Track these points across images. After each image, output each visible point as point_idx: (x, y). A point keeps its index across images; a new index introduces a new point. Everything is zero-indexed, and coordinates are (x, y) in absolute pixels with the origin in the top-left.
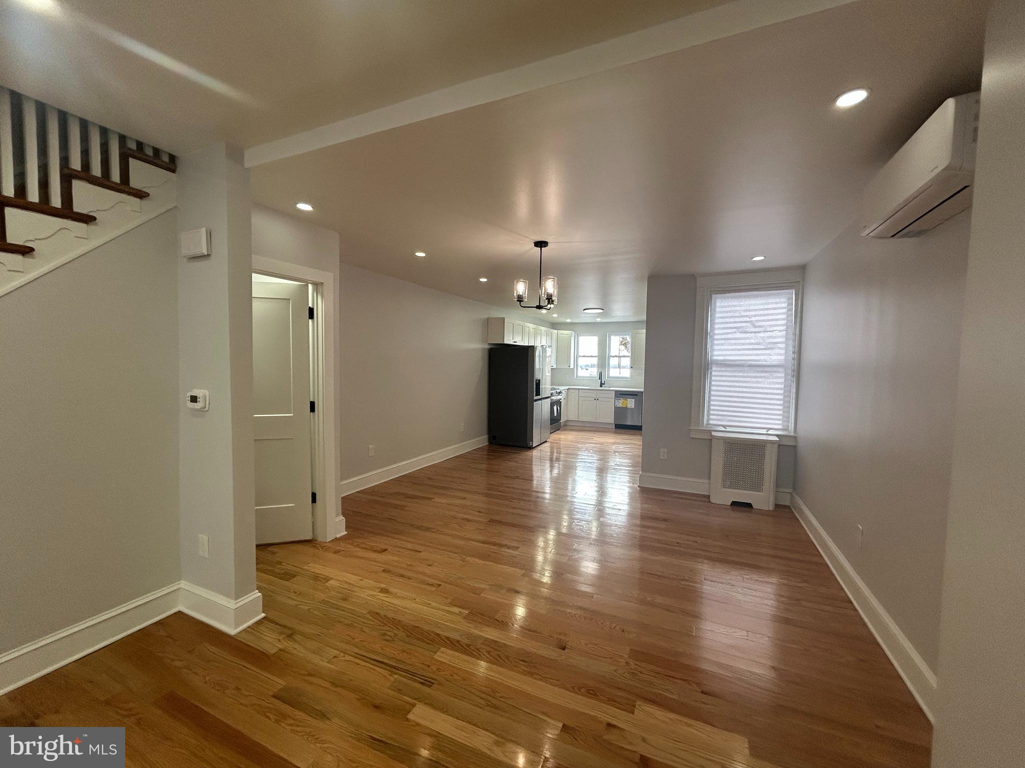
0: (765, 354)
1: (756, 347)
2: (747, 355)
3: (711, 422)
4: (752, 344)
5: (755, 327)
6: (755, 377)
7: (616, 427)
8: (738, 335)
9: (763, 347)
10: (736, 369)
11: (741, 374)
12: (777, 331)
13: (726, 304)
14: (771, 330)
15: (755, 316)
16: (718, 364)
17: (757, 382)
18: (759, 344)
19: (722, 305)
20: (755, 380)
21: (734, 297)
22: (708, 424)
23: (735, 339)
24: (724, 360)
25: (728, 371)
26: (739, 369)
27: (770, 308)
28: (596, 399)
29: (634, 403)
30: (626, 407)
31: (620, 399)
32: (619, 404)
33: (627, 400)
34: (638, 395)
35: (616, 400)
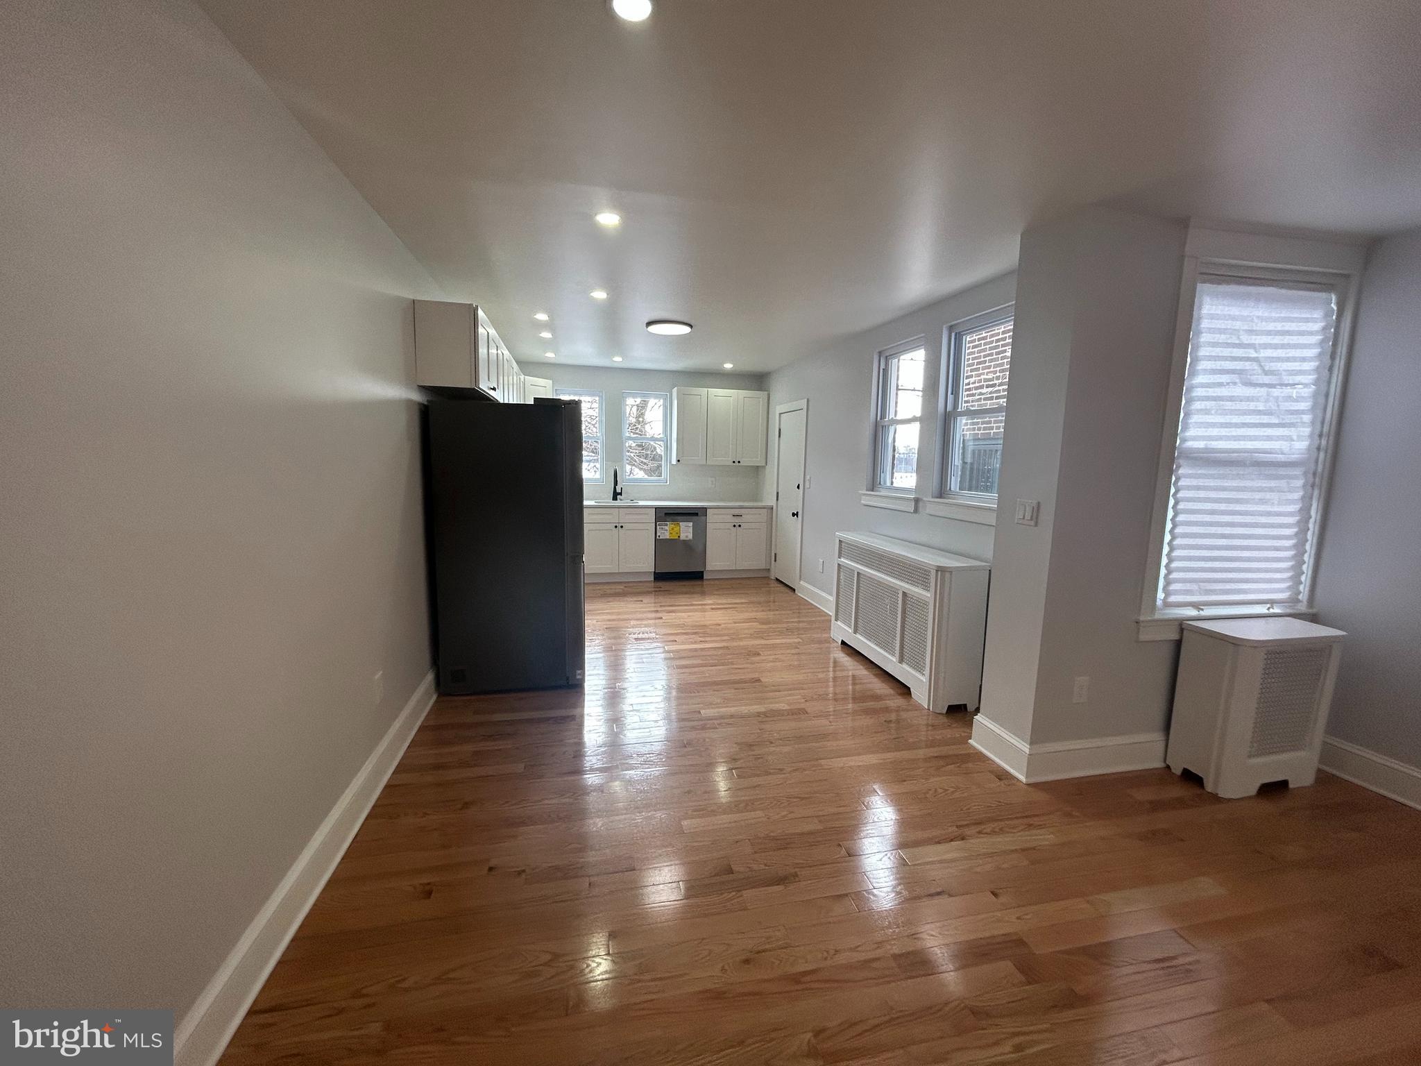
0: (1279, 438)
1: (1265, 419)
2: (1251, 438)
3: (1172, 599)
4: (1259, 412)
5: (1266, 373)
6: (1261, 490)
7: (656, 579)
8: (1240, 391)
9: (1276, 421)
10: (1227, 471)
11: (1234, 483)
12: (1300, 386)
13: (1219, 312)
14: (1291, 382)
15: (1266, 346)
16: (1193, 458)
17: (1262, 501)
18: (1268, 413)
19: (1212, 312)
20: (1258, 496)
21: (1233, 296)
22: (1166, 604)
23: (1231, 399)
24: (1207, 450)
25: (1212, 477)
26: (1235, 471)
27: (1293, 331)
28: (619, 525)
29: (691, 530)
30: (677, 538)
31: (667, 524)
32: (664, 534)
33: (679, 524)
34: (699, 514)
35: (658, 526)
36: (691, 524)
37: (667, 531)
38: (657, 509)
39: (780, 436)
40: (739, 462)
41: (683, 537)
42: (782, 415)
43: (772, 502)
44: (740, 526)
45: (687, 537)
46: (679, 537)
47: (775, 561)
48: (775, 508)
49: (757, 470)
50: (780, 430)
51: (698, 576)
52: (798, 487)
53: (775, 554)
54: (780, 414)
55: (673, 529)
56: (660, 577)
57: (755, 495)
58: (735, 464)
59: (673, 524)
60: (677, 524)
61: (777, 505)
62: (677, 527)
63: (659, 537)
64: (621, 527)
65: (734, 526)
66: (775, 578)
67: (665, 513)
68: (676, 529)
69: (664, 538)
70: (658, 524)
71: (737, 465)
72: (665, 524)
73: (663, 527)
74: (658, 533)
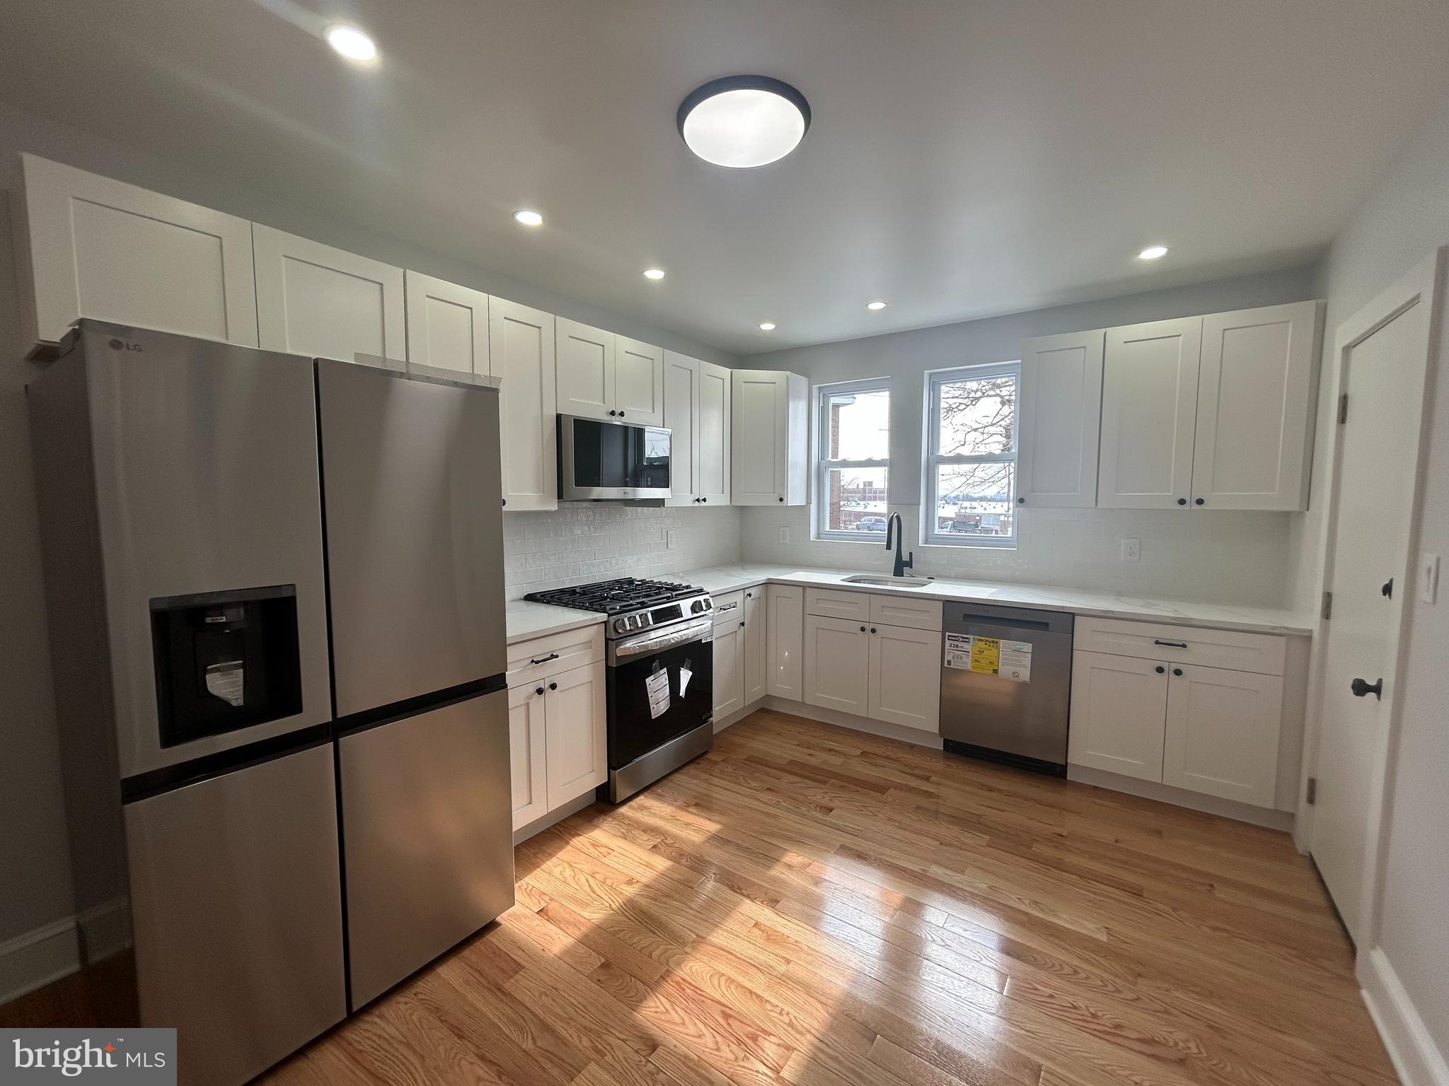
28: (868, 627)
29: (1027, 660)
30: (992, 672)
31: (967, 638)
32: (961, 659)
33: (997, 642)
34: (1050, 625)
35: (949, 639)
36: (1028, 647)
37: (968, 654)
38: (949, 604)
39: (1342, 419)
40: (1200, 502)
41: (1005, 673)
42: (1351, 352)
43: (1310, 620)
44: (1178, 672)
45: (1016, 674)
46: (996, 671)
48: (1316, 635)
49: (1283, 525)
50: (1344, 400)
52: (1390, 592)
53: (1312, 782)
54: (1347, 348)
55: (981, 652)
58: (1186, 507)
59: (982, 640)
60: (993, 642)
61: (1325, 631)
62: (991, 648)
63: (949, 662)
64: (873, 631)
65: (1160, 670)
66: (1307, 855)
67: (964, 615)
68: (990, 653)
69: (959, 666)
70: (949, 636)
71: (1193, 508)
72: (963, 638)
73: (959, 645)
74: (946, 653)
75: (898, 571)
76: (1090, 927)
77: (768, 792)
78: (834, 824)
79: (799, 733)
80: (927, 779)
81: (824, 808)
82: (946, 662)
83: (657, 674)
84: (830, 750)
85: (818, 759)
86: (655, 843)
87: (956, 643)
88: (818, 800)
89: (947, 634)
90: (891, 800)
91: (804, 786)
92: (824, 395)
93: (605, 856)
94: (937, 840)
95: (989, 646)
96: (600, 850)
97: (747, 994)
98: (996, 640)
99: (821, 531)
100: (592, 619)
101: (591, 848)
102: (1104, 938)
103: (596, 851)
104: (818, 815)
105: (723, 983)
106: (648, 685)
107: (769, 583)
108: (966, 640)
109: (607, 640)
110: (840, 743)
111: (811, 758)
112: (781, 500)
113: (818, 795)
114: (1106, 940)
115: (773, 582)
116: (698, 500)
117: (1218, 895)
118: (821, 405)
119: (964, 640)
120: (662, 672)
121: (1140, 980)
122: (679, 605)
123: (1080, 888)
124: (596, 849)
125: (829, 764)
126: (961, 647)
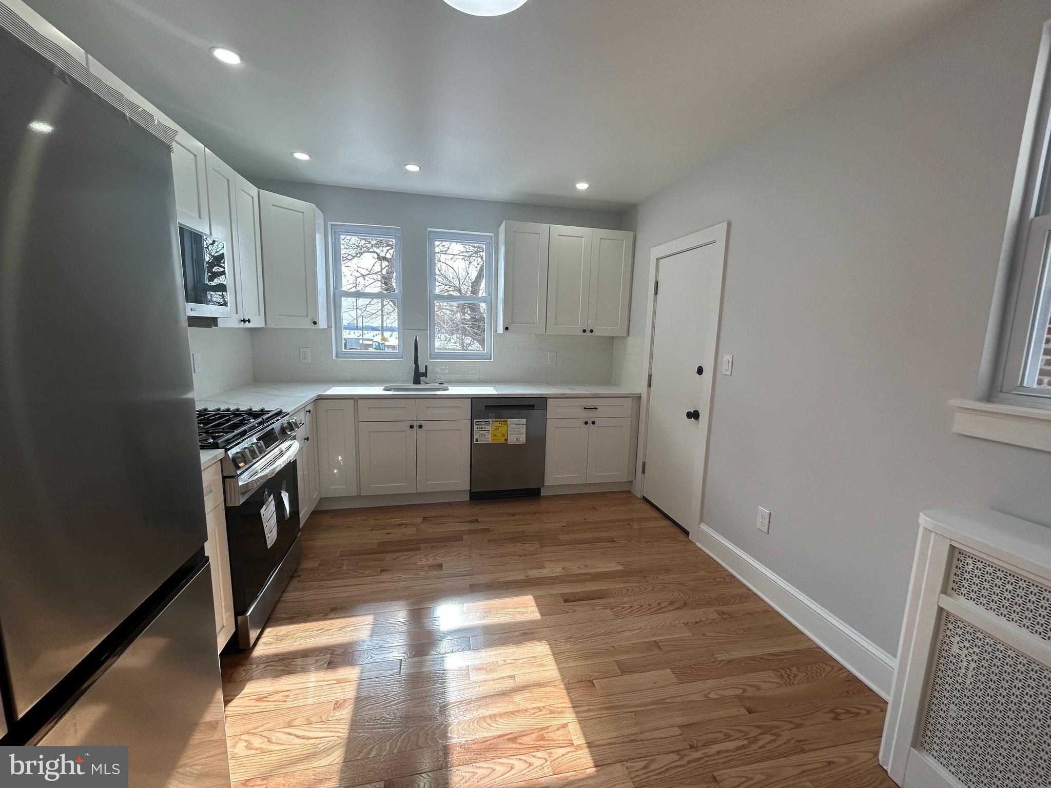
7: (472, 499)
28: (415, 425)
29: (524, 430)
30: (503, 441)
31: (488, 421)
32: (484, 436)
33: (506, 421)
34: (535, 407)
35: (476, 424)
36: (524, 421)
37: (489, 432)
38: (475, 400)
39: (656, 293)
40: (591, 331)
41: (512, 440)
42: (661, 261)
43: (640, 387)
44: (593, 423)
45: (518, 439)
46: (506, 440)
47: (643, 472)
48: (644, 396)
49: (611, 344)
50: (657, 283)
51: (533, 494)
52: (700, 371)
53: (644, 464)
54: (658, 260)
55: (497, 429)
56: (478, 496)
57: (609, 376)
58: (585, 334)
59: (497, 421)
60: (504, 421)
61: (649, 393)
62: (503, 426)
63: (477, 440)
64: (420, 427)
65: (586, 423)
66: (642, 497)
67: (486, 406)
68: (503, 429)
69: (483, 441)
70: (476, 422)
71: (588, 334)
72: (485, 422)
73: (483, 427)
74: (475, 434)
75: (417, 381)
76: (612, 566)
77: (383, 573)
78: (452, 574)
79: (364, 520)
80: (477, 521)
81: (435, 566)
82: (475, 440)
83: (267, 503)
84: (400, 525)
85: (397, 534)
86: (327, 660)
87: (481, 426)
88: (425, 563)
89: (475, 420)
90: (470, 542)
91: (405, 557)
92: (335, 232)
93: (285, 701)
94: (517, 555)
95: (502, 424)
96: (273, 699)
97: (511, 715)
98: (505, 420)
99: (339, 352)
100: (214, 458)
101: (258, 704)
102: (621, 568)
103: (270, 703)
104: (435, 573)
105: (490, 722)
106: (262, 515)
107: (320, 398)
108: (487, 423)
109: (224, 478)
110: (402, 517)
111: (389, 536)
112: (315, 323)
113: (423, 560)
114: (623, 569)
115: (323, 397)
116: (244, 321)
117: (635, 527)
118: (333, 241)
119: (486, 423)
120: (270, 499)
121: (647, 579)
122: (273, 429)
123: (594, 549)
124: (268, 701)
125: (408, 535)
126: (485, 428)
